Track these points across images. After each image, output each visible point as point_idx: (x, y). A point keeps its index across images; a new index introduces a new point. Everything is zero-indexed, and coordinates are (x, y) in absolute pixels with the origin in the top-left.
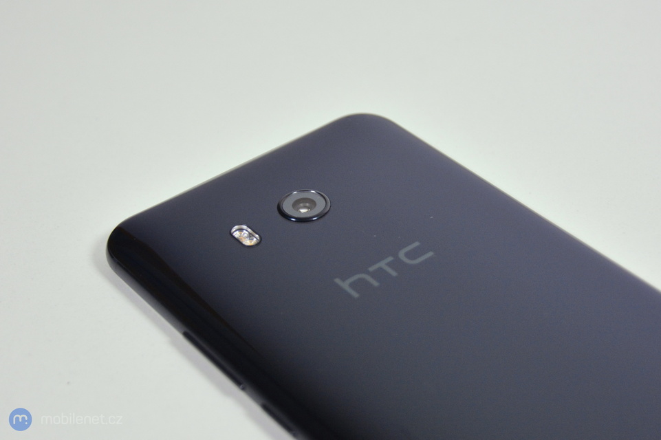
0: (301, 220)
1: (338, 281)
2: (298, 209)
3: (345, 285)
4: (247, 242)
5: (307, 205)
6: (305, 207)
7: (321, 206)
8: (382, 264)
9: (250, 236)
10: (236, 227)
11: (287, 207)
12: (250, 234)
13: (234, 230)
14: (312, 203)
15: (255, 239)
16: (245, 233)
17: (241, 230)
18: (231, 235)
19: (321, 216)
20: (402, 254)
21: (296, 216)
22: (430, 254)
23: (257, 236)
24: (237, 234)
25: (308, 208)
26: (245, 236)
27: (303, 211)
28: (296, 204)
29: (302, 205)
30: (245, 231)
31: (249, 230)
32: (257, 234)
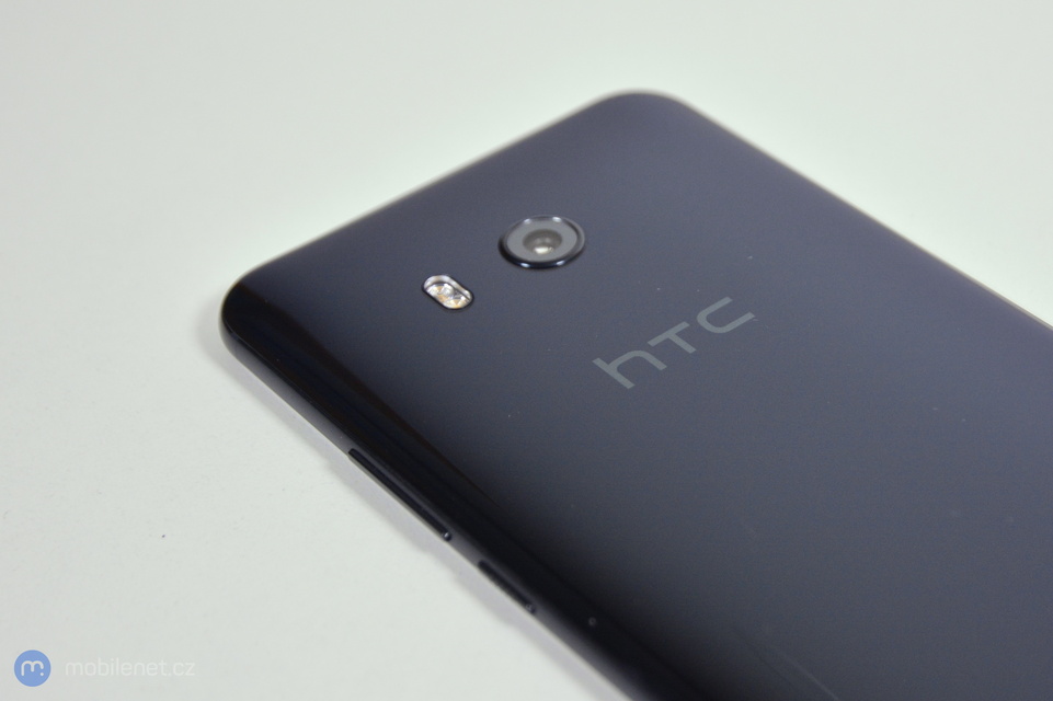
0: (538, 266)
1: (599, 362)
2: (532, 249)
3: (611, 369)
4: (451, 303)
5: (548, 240)
6: (543, 245)
7: (570, 242)
8: (671, 334)
9: (456, 293)
10: (432, 279)
11: (516, 246)
12: (455, 289)
13: (428, 283)
14: (555, 238)
15: (463, 298)
16: (447, 289)
17: (440, 283)
18: (424, 291)
19: (570, 259)
20: (702, 318)
21: (530, 259)
22: (749, 316)
23: (466, 292)
24: (433, 291)
25: (548, 245)
26: (446, 292)
27: (541, 250)
28: (530, 241)
29: (538, 241)
30: (446, 285)
31: (454, 283)
32: (467, 289)
